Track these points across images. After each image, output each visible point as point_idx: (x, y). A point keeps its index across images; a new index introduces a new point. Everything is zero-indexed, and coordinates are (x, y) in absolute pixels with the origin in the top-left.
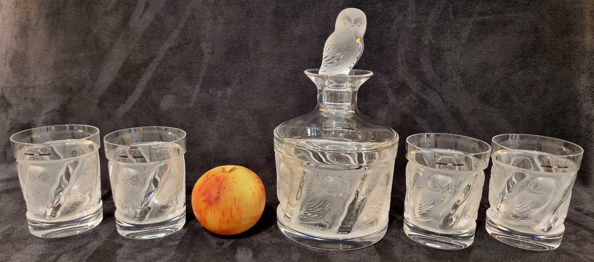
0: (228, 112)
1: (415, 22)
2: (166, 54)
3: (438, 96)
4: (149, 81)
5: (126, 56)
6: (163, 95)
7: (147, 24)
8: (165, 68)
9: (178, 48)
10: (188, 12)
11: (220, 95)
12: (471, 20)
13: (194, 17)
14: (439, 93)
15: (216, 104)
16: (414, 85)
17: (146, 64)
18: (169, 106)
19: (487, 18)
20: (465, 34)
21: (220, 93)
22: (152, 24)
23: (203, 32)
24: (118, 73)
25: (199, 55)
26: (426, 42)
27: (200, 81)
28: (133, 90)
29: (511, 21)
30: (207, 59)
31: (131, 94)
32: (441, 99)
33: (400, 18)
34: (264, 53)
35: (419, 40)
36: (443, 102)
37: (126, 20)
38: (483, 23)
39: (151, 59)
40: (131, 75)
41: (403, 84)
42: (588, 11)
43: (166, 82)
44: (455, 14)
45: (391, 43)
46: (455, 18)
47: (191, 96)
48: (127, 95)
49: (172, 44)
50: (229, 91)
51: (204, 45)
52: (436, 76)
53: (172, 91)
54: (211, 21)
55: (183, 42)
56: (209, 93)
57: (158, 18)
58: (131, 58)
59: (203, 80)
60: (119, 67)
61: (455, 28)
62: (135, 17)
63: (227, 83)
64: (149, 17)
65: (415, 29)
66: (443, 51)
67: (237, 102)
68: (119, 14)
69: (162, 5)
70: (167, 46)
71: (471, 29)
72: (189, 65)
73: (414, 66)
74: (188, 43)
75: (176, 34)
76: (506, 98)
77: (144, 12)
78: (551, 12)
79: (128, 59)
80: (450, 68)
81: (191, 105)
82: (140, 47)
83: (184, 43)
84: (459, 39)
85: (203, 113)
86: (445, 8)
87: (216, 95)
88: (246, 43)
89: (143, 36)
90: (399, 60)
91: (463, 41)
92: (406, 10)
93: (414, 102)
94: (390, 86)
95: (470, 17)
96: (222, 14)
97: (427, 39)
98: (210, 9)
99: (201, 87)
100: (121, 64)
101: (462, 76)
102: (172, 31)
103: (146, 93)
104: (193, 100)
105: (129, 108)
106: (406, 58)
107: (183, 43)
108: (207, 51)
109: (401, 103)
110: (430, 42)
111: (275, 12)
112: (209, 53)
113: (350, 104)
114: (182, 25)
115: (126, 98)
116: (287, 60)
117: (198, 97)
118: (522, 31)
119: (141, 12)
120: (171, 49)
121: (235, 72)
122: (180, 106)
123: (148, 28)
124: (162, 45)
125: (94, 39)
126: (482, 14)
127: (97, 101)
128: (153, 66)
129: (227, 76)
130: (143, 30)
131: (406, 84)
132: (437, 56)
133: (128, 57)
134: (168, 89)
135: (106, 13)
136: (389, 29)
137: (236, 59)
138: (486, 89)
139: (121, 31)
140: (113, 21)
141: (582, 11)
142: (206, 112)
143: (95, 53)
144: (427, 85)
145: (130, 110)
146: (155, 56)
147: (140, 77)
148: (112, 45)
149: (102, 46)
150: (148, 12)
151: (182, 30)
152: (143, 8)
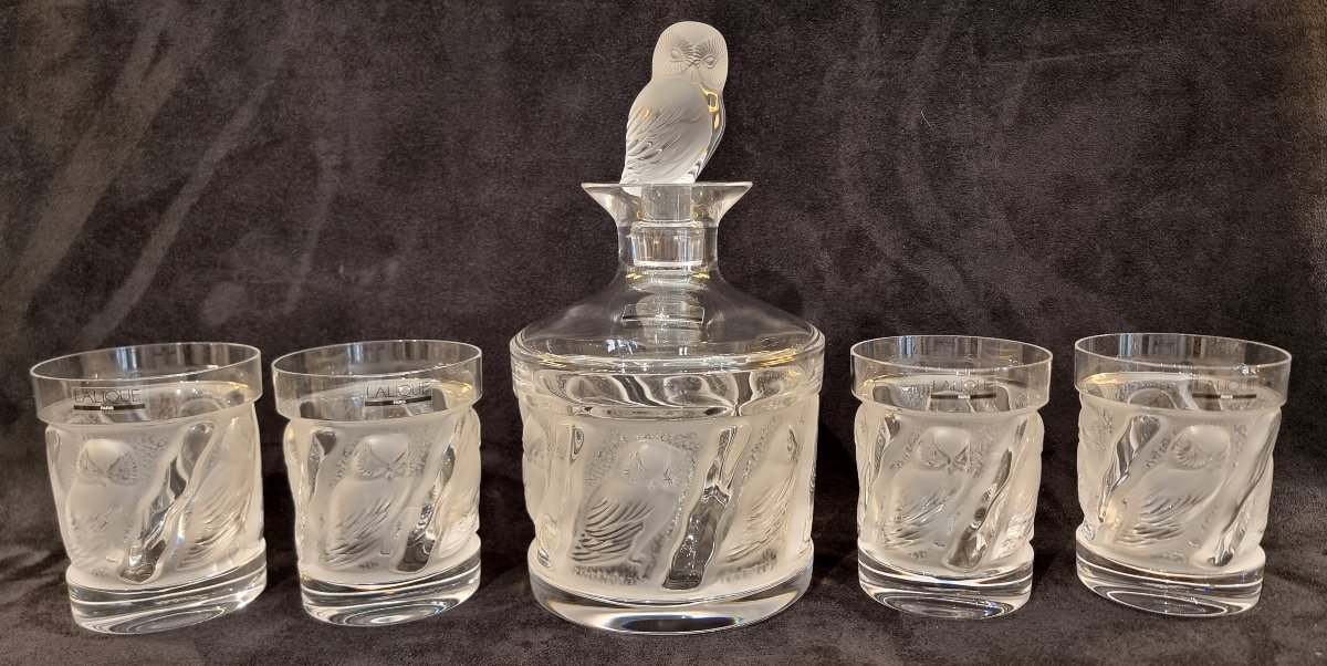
0: (390, 325)
1: (881, 75)
2: (217, 172)
3: (951, 267)
4: (171, 249)
5: (108, 182)
6: (209, 285)
7: (164, 94)
8: (214, 210)
9: (250, 156)
10: (277, 62)
11: (368, 280)
12: (1024, 68)
13: (292, 73)
14: (954, 260)
15: (358, 305)
16: (886, 240)
17: (161, 202)
18: (226, 315)
19: (1063, 59)
20: (1010, 104)
21: (368, 276)
22: (176, 94)
23: (318, 113)
24: (85, 227)
25: (308, 173)
26: (912, 125)
27: (312, 243)
28: (127, 272)
29: (1126, 67)
30: (328, 184)
31: (121, 283)
32: (958, 276)
33: (841, 64)
34: (485, 165)
35: (892, 121)
36: (965, 281)
37: (106, 83)
38: (1052, 74)
39: (177, 187)
40: (122, 234)
41: (857, 237)
42: (1316, 33)
43: (218, 248)
44: (982, 52)
45: (821, 132)
46: (983, 62)
47: (287, 286)
48: (111, 286)
49: (235, 145)
50: (393, 267)
51: (321, 145)
52: (943, 215)
53: (235, 274)
54: (340, 82)
55: (263, 139)
56: (338, 277)
57: (193, 78)
58: (121, 185)
59: (320, 241)
60: (88, 212)
61: (984, 86)
62: (131, 75)
63: (387, 247)
64: (168, 76)
65: (881, 91)
66: (957, 147)
67: (416, 297)
68: (85, 69)
69: (205, 42)
70: (219, 150)
71: (1026, 89)
72: (281, 201)
73: (883, 188)
74: (276, 142)
75: (244, 118)
76: (1127, 265)
77: (154, 61)
78: (1223, 39)
79: (112, 189)
80: (976, 192)
81: (288, 309)
82: (145, 154)
83: (268, 144)
84: (996, 116)
85: (321, 330)
86: (956, 37)
87: (357, 279)
88: (436, 138)
89: (154, 127)
90: (844, 173)
91: (1007, 122)
92: (855, 44)
93: (892, 282)
94: (826, 243)
95: (1020, 58)
96: (369, 62)
97: (913, 116)
98: (336, 50)
99: (317, 261)
100: (94, 202)
101: (1011, 211)
102: (233, 113)
103: (162, 281)
104: (295, 294)
105: (115, 325)
106: (862, 168)
107: (263, 143)
108: (328, 162)
109: (857, 288)
110: (921, 124)
111: (513, 56)
112: (335, 167)
113: (699, 263)
114: (260, 93)
115: (107, 296)
116: (549, 181)
117: (307, 288)
118: (1154, 93)
119: (147, 60)
120: (229, 158)
121: (410, 218)
122: (258, 313)
123: (166, 105)
124: (206, 147)
125: (17, 138)
126: (1052, 51)
127: (23, 307)
128: (180, 207)
129: (387, 226)
130: (153, 109)
131: (867, 237)
132: (941, 162)
133: (111, 185)
134: (223, 267)
135: (52, 69)
136: (813, 93)
137: (409, 181)
138: (1075, 244)
139: (93, 115)
140: (69, 88)
141: (1301, 33)
142: (329, 329)
143: (20, 175)
144: (921, 240)
145: (119, 328)
146: (186, 179)
147: (146, 237)
148: (65, 155)
149: (39, 155)
150: (166, 61)
151: (261, 107)
152: (151, 51)
